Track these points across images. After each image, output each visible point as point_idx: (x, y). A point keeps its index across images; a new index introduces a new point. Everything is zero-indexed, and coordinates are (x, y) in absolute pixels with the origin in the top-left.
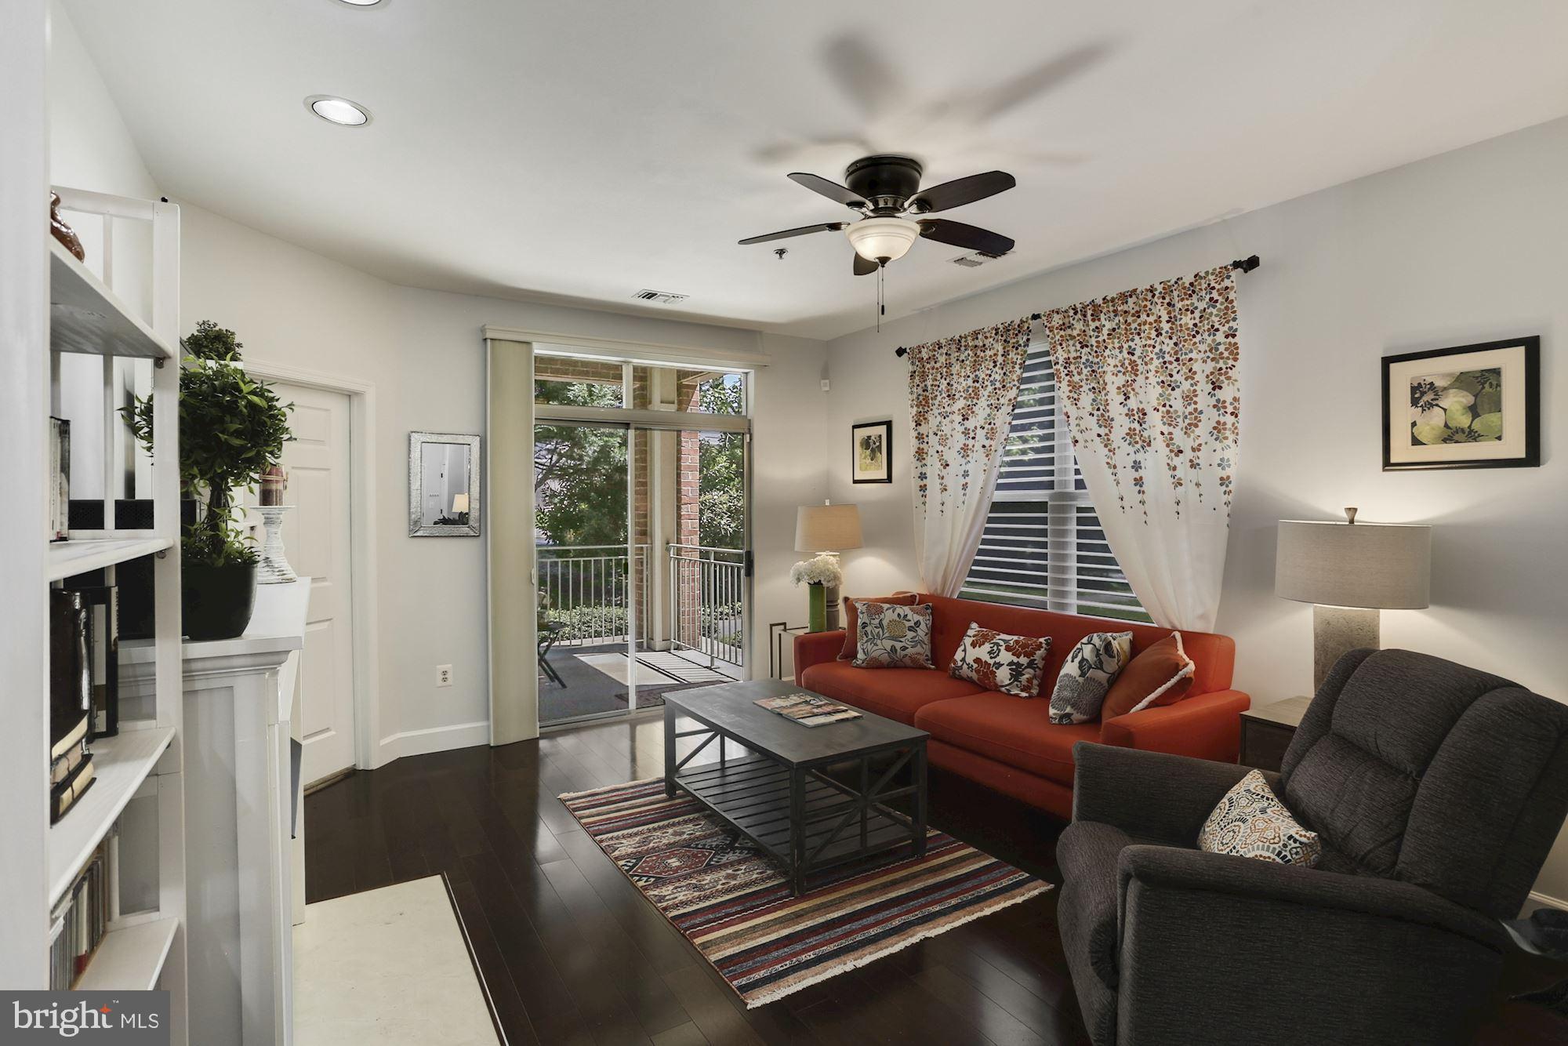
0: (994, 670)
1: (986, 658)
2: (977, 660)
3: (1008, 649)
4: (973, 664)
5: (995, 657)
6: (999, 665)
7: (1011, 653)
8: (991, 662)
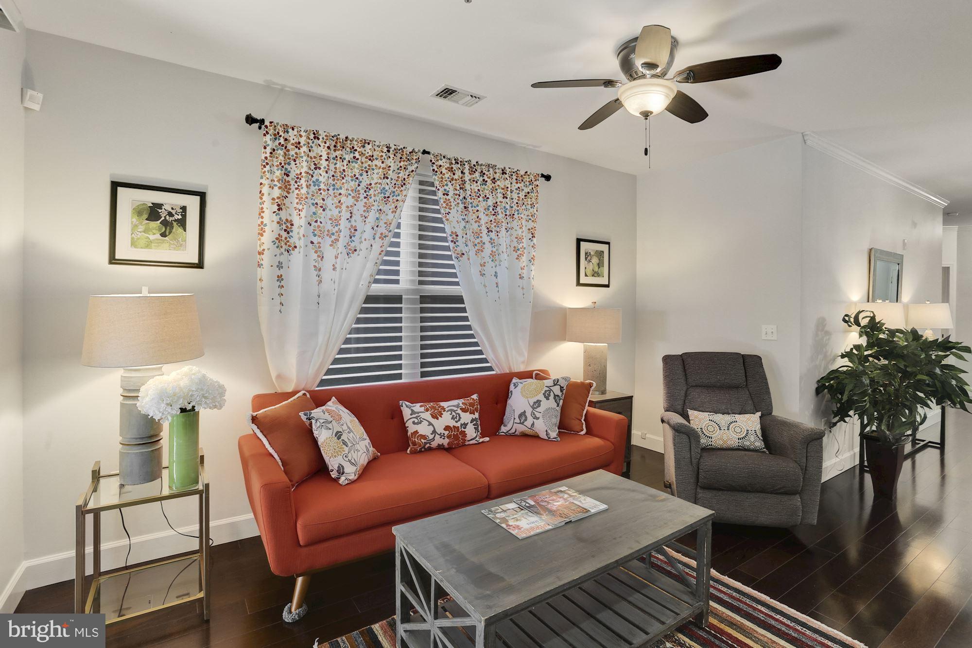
0: (463, 430)
1: (452, 423)
2: (447, 428)
3: (464, 410)
4: (444, 432)
5: (459, 420)
6: (465, 425)
7: (468, 413)
8: (458, 424)
